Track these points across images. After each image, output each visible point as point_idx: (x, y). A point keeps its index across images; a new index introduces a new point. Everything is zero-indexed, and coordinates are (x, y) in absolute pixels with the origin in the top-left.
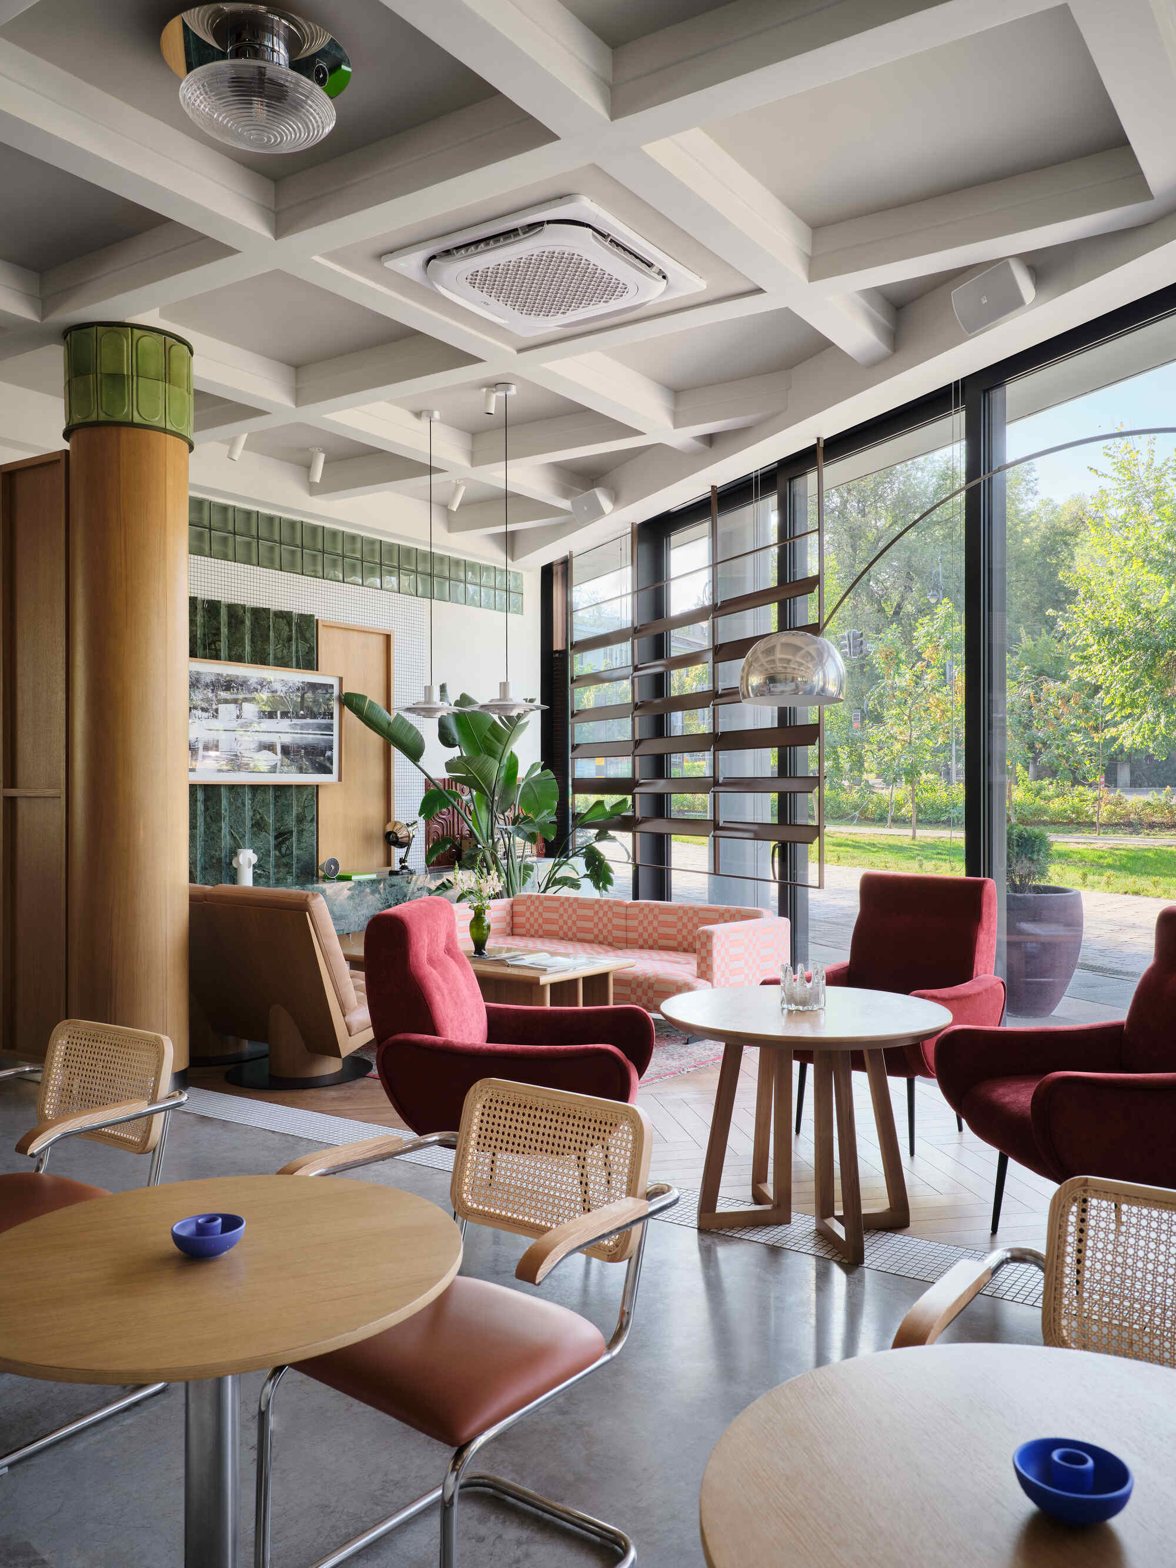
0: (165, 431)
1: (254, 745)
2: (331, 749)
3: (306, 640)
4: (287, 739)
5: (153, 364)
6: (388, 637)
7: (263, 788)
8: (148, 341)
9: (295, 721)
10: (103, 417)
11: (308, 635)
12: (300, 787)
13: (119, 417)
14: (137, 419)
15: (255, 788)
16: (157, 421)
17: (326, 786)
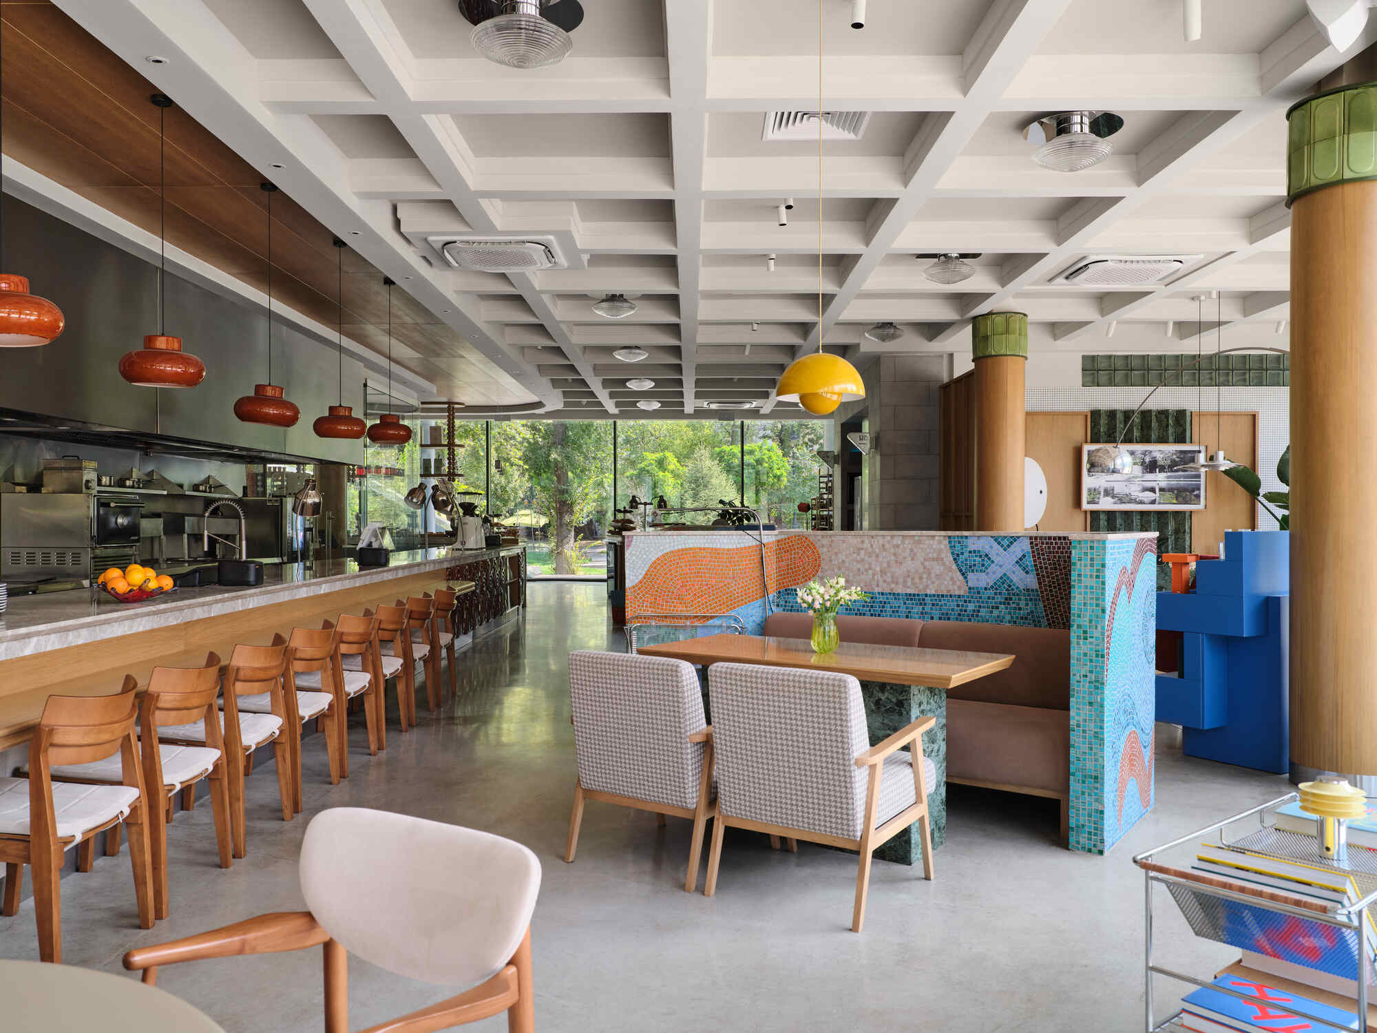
0: (1006, 355)
1: (1140, 488)
2: (1199, 489)
3: (1181, 426)
4: (1163, 484)
5: (1001, 328)
6: (1254, 417)
7: (1148, 513)
8: (998, 319)
9: (1169, 474)
10: (981, 355)
11: (1182, 422)
12: (1176, 513)
13: (987, 353)
14: (993, 353)
15: (1142, 513)
16: (1002, 352)
17: (1198, 512)
